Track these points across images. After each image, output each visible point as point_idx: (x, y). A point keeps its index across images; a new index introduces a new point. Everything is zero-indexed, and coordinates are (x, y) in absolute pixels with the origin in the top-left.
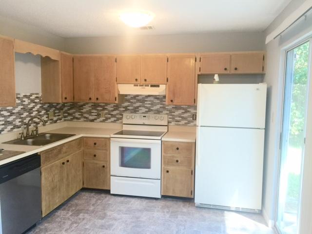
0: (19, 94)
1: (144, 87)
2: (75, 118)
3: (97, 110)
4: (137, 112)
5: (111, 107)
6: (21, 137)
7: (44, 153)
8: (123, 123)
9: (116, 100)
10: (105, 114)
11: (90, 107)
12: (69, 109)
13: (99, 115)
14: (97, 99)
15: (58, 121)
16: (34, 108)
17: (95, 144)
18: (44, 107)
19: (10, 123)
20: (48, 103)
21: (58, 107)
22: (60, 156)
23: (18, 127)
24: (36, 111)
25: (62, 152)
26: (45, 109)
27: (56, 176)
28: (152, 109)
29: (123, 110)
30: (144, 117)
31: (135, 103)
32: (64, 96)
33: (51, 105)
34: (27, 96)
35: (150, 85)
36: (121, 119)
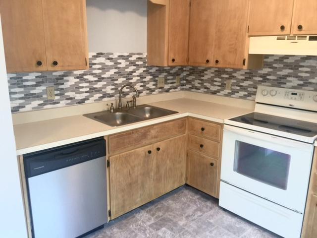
0: (112, 54)
1: (296, 40)
2: (194, 87)
3: (222, 78)
4: (282, 86)
5: (242, 75)
6: (111, 109)
7: (115, 137)
8: (257, 101)
9: (244, 64)
10: (232, 85)
11: (212, 73)
12: (188, 75)
13: (223, 86)
14: (217, 62)
15: (170, 91)
16: (135, 72)
17: (203, 129)
18: (150, 71)
19: (98, 90)
20: (157, 67)
21: (171, 72)
22: (144, 142)
23: (110, 96)
24: (138, 76)
25: (149, 137)
26: (151, 74)
27: (136, 168)
28: (310, 81)
29: (259, 81)
30: (292, 94)
31: (280, 69)
32: (172, 56)
33: (161, 70)
34: (124, 56)
35: (308, 37)
36: (254, 94)
